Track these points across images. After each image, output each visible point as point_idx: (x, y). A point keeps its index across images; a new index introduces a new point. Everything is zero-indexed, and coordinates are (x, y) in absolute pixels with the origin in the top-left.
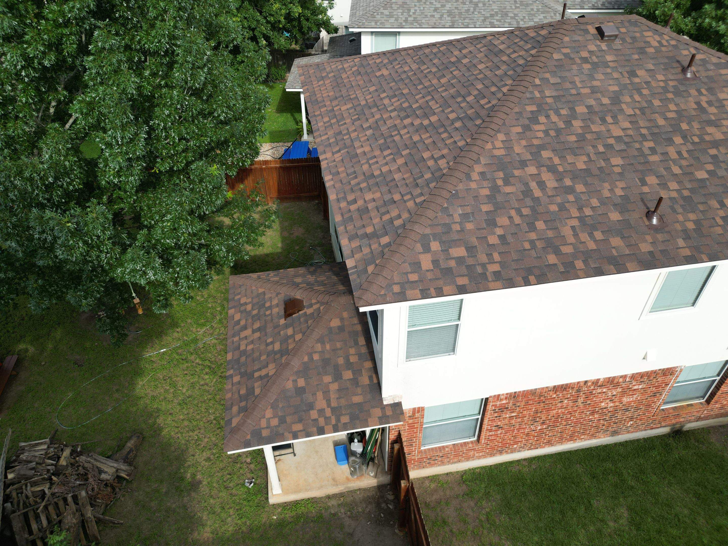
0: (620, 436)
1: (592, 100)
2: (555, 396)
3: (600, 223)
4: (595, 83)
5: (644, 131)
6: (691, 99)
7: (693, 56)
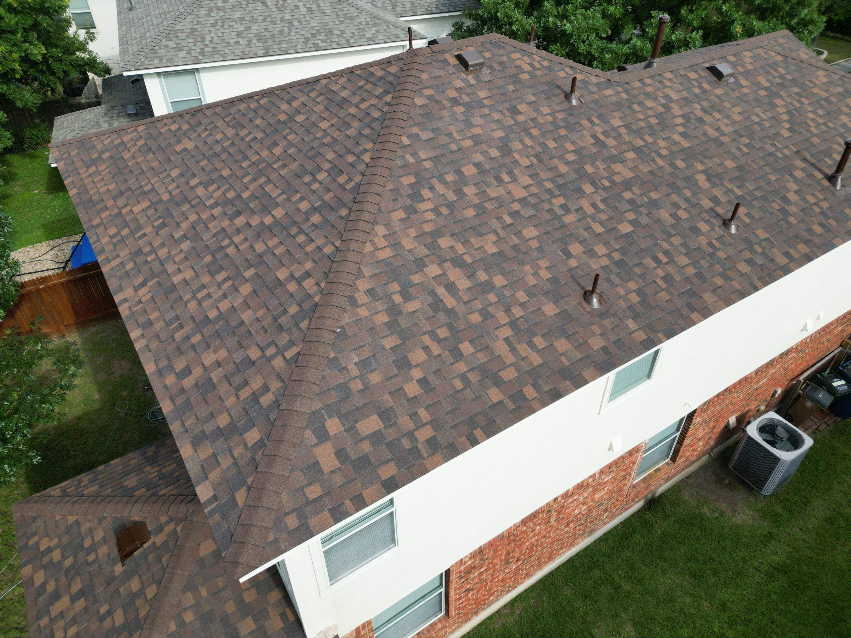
0: (598, 532)
1: (478, 154)
2: (525, 528)
3: (536, 324)
4: (477, 131)
5: (549, 185)
6: (585, 132)
7: (574, 80)
